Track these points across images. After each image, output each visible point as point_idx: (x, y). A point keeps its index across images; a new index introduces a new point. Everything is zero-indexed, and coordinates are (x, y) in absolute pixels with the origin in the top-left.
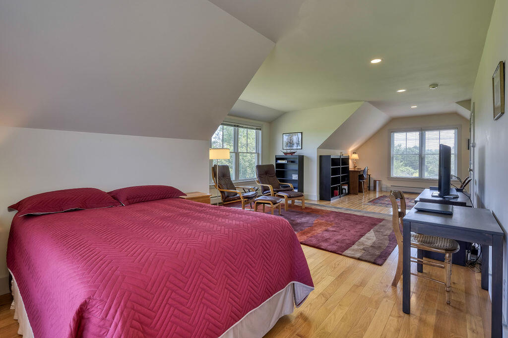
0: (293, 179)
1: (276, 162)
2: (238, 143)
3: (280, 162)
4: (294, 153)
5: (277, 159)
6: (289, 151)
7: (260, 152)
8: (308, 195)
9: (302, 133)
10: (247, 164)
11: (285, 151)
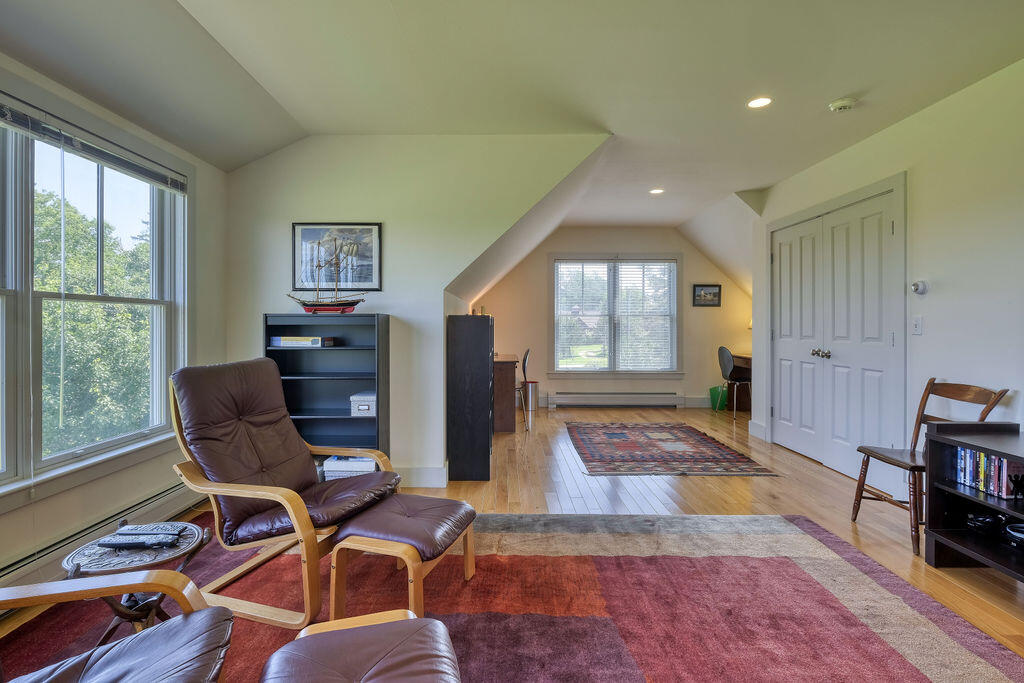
0: (355, 413)
1: (268, 342)
2: (33, 246)
3: (285, 342)
4: (353, 304)
5: (273, 330)
6: (327, 298)
7: (181, 299)
8: (409, 471)
9: (380, 225)
10: (93, 347)
11: (309, 297)
